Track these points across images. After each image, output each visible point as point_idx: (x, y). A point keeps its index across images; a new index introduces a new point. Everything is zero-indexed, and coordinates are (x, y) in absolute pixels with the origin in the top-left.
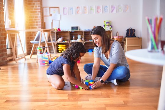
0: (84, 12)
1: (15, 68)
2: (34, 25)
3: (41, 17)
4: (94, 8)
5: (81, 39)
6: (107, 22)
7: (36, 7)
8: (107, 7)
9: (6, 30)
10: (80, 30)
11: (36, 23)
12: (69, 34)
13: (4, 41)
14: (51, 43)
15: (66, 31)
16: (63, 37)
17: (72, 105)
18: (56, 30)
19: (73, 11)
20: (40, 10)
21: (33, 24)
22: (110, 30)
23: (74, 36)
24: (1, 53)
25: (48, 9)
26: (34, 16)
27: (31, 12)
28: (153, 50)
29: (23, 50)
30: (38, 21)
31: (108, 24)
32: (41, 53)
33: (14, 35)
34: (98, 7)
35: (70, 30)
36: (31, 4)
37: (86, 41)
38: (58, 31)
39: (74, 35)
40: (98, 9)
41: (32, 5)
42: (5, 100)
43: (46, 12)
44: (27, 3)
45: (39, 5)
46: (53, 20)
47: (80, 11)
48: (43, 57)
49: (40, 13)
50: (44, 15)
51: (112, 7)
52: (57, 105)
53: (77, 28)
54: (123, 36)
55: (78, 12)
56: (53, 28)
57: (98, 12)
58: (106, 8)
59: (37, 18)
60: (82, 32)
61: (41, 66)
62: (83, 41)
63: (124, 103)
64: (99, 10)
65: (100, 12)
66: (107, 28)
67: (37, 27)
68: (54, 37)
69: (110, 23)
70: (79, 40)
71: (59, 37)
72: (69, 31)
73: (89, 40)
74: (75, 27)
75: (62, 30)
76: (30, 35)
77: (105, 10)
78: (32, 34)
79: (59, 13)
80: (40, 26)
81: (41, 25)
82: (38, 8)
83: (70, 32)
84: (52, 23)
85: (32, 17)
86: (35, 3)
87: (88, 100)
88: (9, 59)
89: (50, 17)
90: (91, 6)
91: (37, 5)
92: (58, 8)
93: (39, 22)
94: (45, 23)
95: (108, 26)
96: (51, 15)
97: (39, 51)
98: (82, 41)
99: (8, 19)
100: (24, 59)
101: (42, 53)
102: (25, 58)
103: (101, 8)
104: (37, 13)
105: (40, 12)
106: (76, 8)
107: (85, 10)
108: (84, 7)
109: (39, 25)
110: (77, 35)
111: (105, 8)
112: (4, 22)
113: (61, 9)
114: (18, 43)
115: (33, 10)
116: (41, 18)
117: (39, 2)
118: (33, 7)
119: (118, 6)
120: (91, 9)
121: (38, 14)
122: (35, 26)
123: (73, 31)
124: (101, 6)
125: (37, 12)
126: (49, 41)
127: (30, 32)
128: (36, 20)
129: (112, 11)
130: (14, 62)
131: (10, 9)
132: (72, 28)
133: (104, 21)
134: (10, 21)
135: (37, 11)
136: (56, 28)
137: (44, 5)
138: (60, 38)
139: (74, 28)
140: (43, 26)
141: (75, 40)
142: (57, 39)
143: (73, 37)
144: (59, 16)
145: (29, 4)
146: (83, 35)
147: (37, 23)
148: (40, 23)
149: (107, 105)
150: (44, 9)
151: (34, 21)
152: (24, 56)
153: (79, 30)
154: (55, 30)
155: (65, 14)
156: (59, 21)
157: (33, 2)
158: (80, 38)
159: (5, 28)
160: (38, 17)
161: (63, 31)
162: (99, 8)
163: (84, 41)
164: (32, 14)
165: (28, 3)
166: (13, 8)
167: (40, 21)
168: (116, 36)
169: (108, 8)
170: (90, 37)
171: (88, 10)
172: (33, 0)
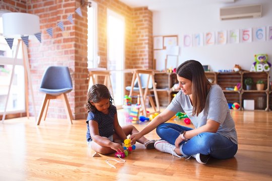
0: (218, 41)
2: (138, 63)
3: (149, 51)
4: (237, 33)
6: (260, 56)
7: (143, 36)
8: (261, 30)
10: (211, 72)
11: (141, 61)
13: (84, 85)
18: (171, 72)
19: (199, 41)
20: (147, 41)
22: (265, 70)
24: (80, 102)
25: (161, 38)
26: (140, 50)
30: (144, 57)
31: (262, 60)
34: (244, 32)
40: (244, 34)
41: (137, 34)
43: (158, 44)
45: (147, 34)
46: (167, 56)
47: (212, 40)
49: (147, 46)
50: (155, 47)
51: (271, 30)
53: (206, 67)
55: (207, 42)
56: (168, 67)
57: (244, 39)
58: (259, 32)
59: (143, 54)
60: (212, 74)
64: (246, 37)
65: (248, 39)
66: (260, 66)
68: (168, 83)
69: (266, 58)
73: (227, 89)
77: (257, 36)
79: (177, 44)
80: (147, 65)
81: (149, 63)
82: (145, 38)
84: (166, 60)
85: (136, 52)
86: (142, 31)
89: (164, 51)
90: (230, 31)
91: (144, 34)
92: (176, 36)
93: (146, 59)
94: (155, 60)
95: (263, 63)
96: (164, 48)
101: (130, 105)
103: (250, 33)
104: (144, 45)
105: (148, 43)
106: (205, 35)
107: (221, 37)
108: (219, 33)
109: (146, 63)
111: (257, 33)
112: (86, 59)
113: (181, 38)
115: (138, 41)
118: (138, 36)
120: (231, 35)
121: (145, 47)
122: (140, 65)
124: (250, 30)
126: (159, 87)
128: (141, 55)
129: (271, 38)
133: (255, 56)
134: (99, 57)
135: (143, 42)
136: (171, 67)
137: (155, 33)
140: (153, 63)
142: (172, 85)
144: (177, 48)
146: (215, 80)
147: (143, 61)
148: (147, 61)
150: (155, 40)
151: (138, 57)
153: (208, 72)
154: (169, 71)
155: (187, 46)
156: (178, 56)
157: (139, 30)
159: (88, 68)
160: (144, 51)
162: (245, 33)
164: (136, 47)
165: (132, 31)
166: (106, 41)
167: (147, 57)
169: (263, 32)
170: (229, 83)
171: (225, 37)
172: (139, 27)
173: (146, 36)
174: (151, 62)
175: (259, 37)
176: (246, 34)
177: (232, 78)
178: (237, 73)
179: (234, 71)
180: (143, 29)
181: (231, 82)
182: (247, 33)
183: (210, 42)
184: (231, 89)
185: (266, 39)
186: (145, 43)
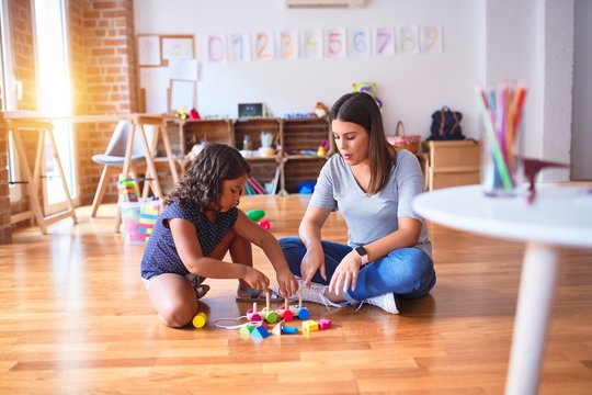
0: (282, 53)
1: (39, 254)
2: (105, 98)
3: (129, 69)
4: (319, 39)
5: (273, 146)
7: (112, 33)
8: (361, 34)
9: (5, 117)
10: (270, 117)
11: (111, 93)
12: (229, 129)
14: (168, 163)
15: (220, 118)
16: (208, 139)
17: (245, 374)
18: (184, 117)
19: (242, 50)
20: (124, 46)
21: (103, 94)
23: (246, 137)
25: (156, 41)
26: (106, 66)
27: (96, 53)
28: (500, 192)
29: (66, 188)
30: (119, 84)
32: (131, 200)
33: (35, 135)
34: (332, 36)
35: (234, 115)
36: (92, 24)
37: (290, 154)
38: (192, 119)
39: (248, 132)
40: (331, 41)
41: (98, 28)
42: (14, 363)
43: (149, 53)
44: (79, 22)
45: (124, 28)
46: (171, 81)
47: (269, 50)
48: (138, 211)
49: (124, 57)
50: (142, 61)
51: (380, 34)
52: (192, 375)
53: (258, 107)
54: (419, 137)
55: (260, 54)
56: (174, 107)
57: (331, 51)
58: (359, 38)
59: (115, 75)
60: (276, 122)
61: (132, 245)
62: (280, 153)
63: (416, 366)
64: (335, 46)
65: (339, 51)
67: (117, 104)
68: (178, 143)
70: (264, 152)
71: (194, 139)
72: (231, 121)
73: (303, 152)
74: (249, 105)
75: (204, 114)
76: (93, 135)
77: (356, 46)
78: (97, 130)
79: (194, 56)
80: (128, 102)
81: (131, 98)
82: (118, 37)
83: (234, 122)
84: (169, 92)
85: (97, 71)
86: (110, 20)
87: (298, 359)
88: (15, 219)
89: (163, 70)
90: (306, 32)
91: (117, 29)
92: (190, 37)
93: (123, 88)
94: (143, 91)
96: (164, 63)
97: (126, 191)
98: (276, 153)
99: (13, 77)
100: (70, 220)
101: (136, 200)
102: (74, 217)
103: (342, 38)
104: (116, 55)
105: (128, 51)
106: (254, 37)
107: (287, 44)
108: (284, 35)
109: (124, 97)
110: (258, 132)
111: (355, 39)
113: (202, 42)
114: (50, 162)
115: (99, 44)
116: (130, 72)
117: (123, 18)
118: (101, 33)
119: (403, 31)
120: (307, 40)
121: (119, 61)
122: (109, 103)
123: (245, 119)
124: (342, 32)
125: (116, 52)
126: (161, 154)
127: (92, 125)
128: (110, 79)
129: (381, 50)
130: (34, 233)
131: (18, 42)
132: (242, 108)
133: (354, 85)
134: (20, 83)
135: (116, 47)
136: (182, 108)
137: (139, 27)
138: (198, 142)
139: (248, 108)
140: (139, 101)
141: (250, 152)
142: (188, 148)
143: (245, 142)
144: (193, 65)
145: (88, 24)
146: (281, 135)
147: (115, 93)
148: (127, 92)
149: (361, 373)
150: (142, 42)
151: (105, 84)
152: (70, 209)
153: (264, 117)
154: (180, 115)
155: (217, 60)
156: (195, 83)
157: (102, 18)
158: (270, 142)
159: (3, 110)
160: (118, 70)
161: (209, 119)
162: (334, 38)
163: (283, 156)
164: (97, 58)
165: (83, 19)
166: (30, 39)
167: (126, 83)
168: (397, 135)
169: (366, 39)
170: (305, 140)
171: (295, 43)
172: (102, 11)
173: (121, 33)
174: (134, 94)
175: (359, 48)
176: (336, 41)
177: (312, 130)
178: (322, 121)
179: (314, 115)
180: (112, 15)
181: (309, 137)
182: (337, 38)
183: (264, 52)
184: (312, 153)
185: (371, 53)
186: (120, 51)
